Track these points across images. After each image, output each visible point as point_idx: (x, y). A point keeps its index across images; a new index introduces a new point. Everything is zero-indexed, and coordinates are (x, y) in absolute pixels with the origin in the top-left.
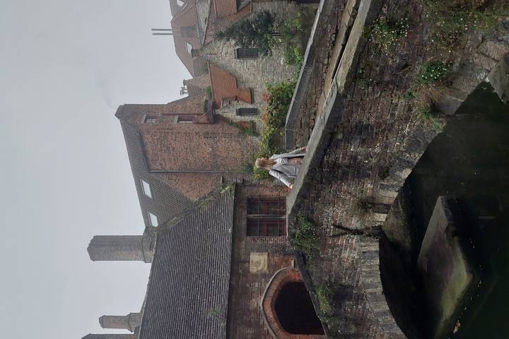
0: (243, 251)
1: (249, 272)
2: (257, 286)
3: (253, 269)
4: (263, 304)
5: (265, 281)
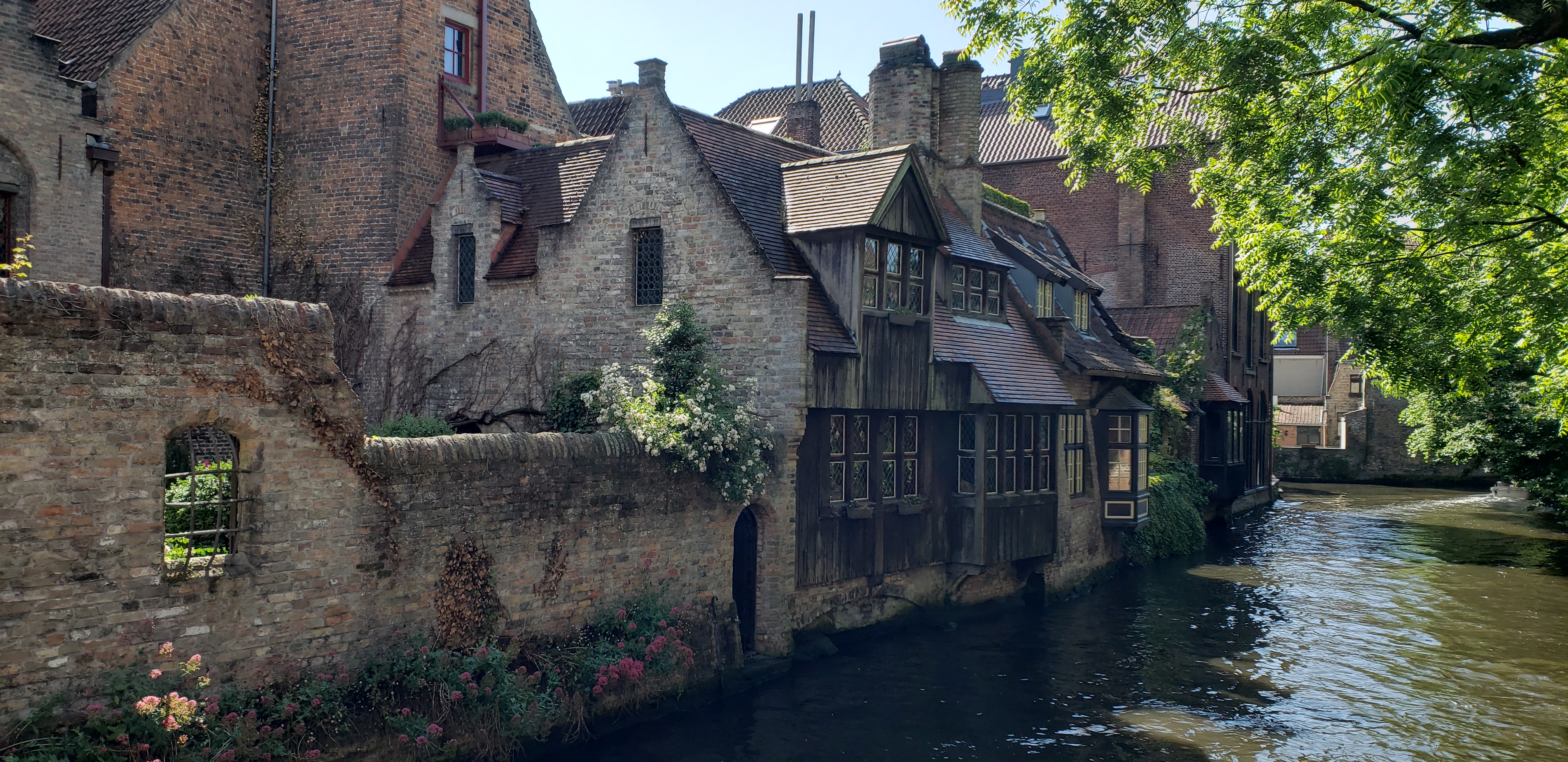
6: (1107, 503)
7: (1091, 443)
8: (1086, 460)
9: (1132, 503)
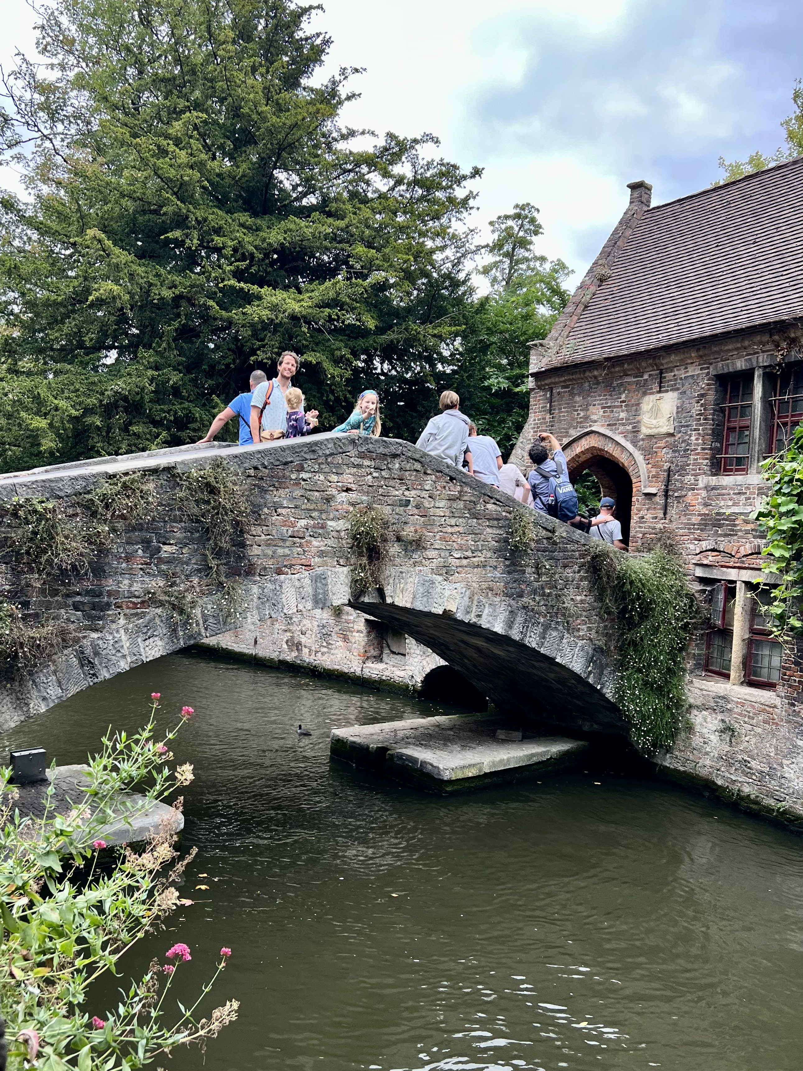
0: (681, 373)
1: (645, 394)
2: (623, 415)
3: (648, 402)
4: (592, 432)
5: (628, 432)
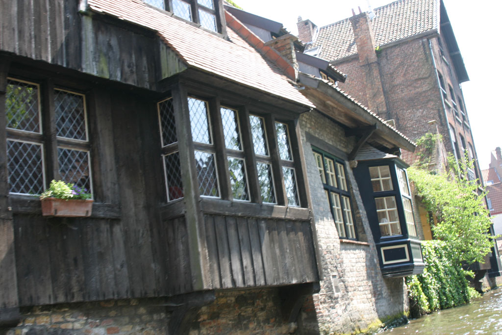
6: (382, 249)
7: (356, 191)
8: (354, 209)
9: (405, 246)
